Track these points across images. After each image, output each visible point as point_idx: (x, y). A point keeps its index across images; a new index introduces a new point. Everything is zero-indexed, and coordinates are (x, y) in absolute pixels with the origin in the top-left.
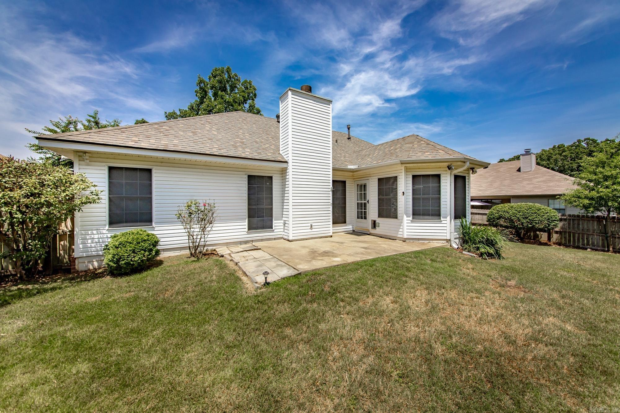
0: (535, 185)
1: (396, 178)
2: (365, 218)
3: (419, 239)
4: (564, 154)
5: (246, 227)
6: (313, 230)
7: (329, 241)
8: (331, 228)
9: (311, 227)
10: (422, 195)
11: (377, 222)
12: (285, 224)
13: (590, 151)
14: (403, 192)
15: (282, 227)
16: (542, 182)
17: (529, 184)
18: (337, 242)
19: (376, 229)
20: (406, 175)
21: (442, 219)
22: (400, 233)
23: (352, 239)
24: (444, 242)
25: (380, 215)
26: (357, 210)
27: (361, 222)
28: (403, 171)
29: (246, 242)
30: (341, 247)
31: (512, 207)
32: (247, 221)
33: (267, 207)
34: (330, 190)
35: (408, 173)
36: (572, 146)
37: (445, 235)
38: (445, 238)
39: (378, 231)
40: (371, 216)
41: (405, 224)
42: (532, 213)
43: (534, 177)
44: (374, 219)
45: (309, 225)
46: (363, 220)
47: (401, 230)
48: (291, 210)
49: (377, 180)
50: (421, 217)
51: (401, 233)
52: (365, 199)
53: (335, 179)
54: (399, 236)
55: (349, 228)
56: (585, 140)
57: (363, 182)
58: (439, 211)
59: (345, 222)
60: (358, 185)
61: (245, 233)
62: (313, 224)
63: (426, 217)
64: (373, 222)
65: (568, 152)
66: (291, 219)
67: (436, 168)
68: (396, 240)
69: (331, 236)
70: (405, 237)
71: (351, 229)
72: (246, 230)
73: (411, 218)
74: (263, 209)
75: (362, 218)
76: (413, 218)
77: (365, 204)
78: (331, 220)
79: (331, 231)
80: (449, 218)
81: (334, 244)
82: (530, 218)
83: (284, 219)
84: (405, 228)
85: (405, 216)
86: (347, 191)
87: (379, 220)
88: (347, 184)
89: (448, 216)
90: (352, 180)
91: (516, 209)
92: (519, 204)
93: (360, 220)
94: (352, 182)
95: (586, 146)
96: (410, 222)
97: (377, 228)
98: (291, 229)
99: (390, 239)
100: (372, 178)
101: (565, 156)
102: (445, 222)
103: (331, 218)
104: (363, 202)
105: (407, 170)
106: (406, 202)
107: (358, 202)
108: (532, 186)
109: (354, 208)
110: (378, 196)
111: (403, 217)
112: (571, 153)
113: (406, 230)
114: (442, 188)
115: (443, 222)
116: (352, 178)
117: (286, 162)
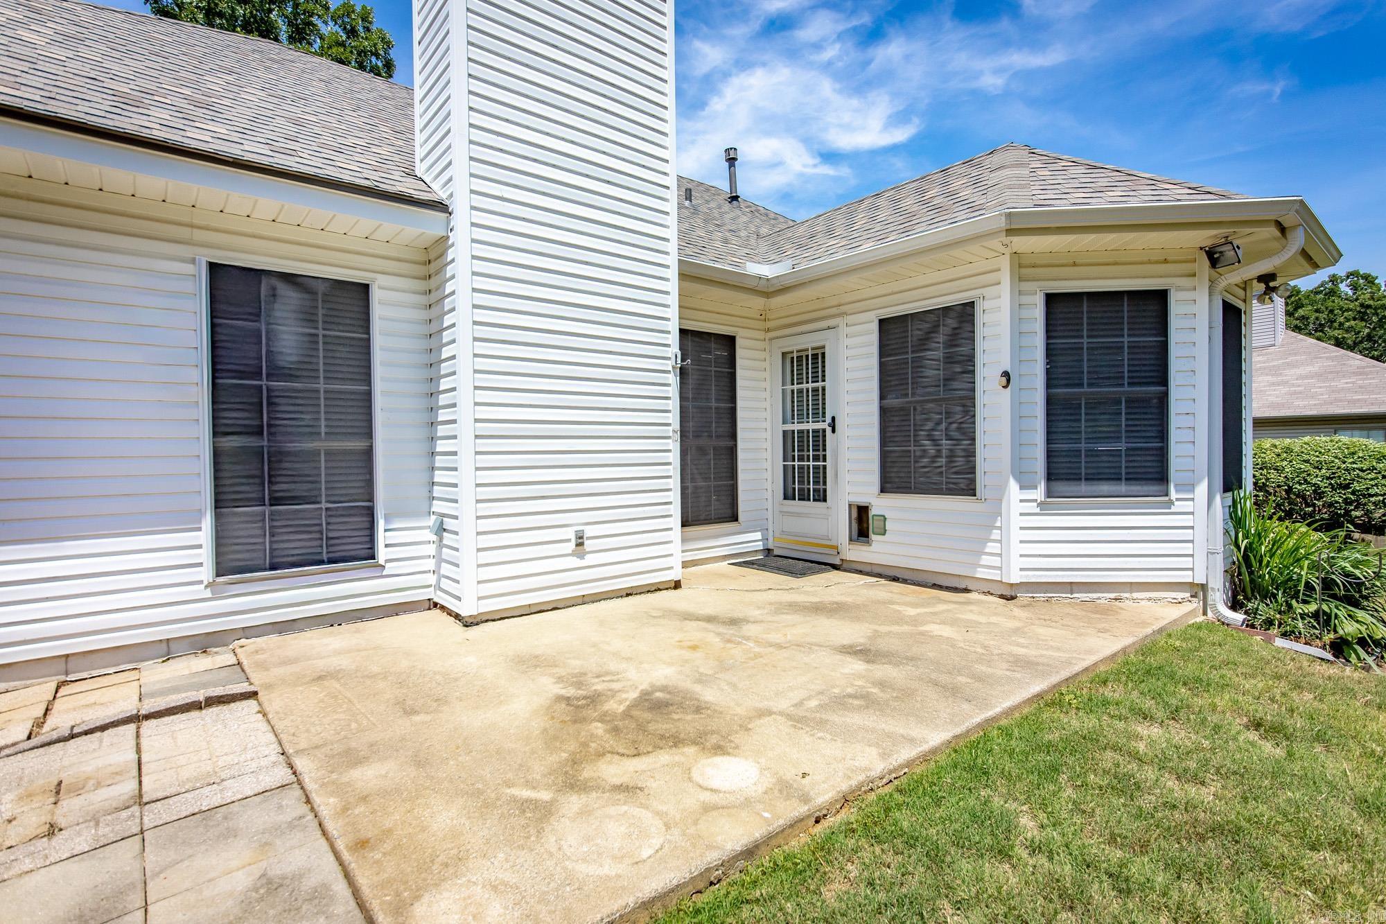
0: (1293, 385)
1: (965, 314)
2: (822, 497)
3: (1072, 587)
4: (1301, 312)
5: (206, 555)
6: (590, 559)
7: (670, 614)
8: (676, 547)
9: (580, 544)
10: (1090, 385)
11: (872, 512)
12: (441, 530)
13: (1362, 305)
14: (1006, 375)
15: (431, 549)
16: (1312, 377)
17: (1273, 384)
18: (710, 619)
19: (868, 543)
20: (1017, 293)
21: (1173, 495)
22: (985, 560)
23: (771, 596)
24: (1180, 595)
25: (888, 485)
26: (782, 463)
27: (799, 515)
28: (1005, 277)
29: (204, 644)
30: (736, 652)
31: (1288, 450)
32: (208, 523)
33: (336, 445)
34: (668, 365)
35: (1026, 286)
36: (1317, 293)
37: (1187, 562)
38: (1186, 577)
39: (877, 551)
40: (848, 488)
41: (1016, 521)
42: (1361, 470)
43: (1288, 364)
44: (862, 500)
45: (570, 534)
46: (811, 503)
47: (992, 547)
48: (466, 461)
49: (875, 326)
50: (1084, 487)
51: (995, 561)
52: (819, 413)
53: (691, 326)
54: (981, 573)
55: (752, 541)
56: (1348, 277)
57: (808, 342)
58: (1162, 455)
59: (735, 518)
60: (784, 354)
61: (200, 591)
62: (589, 531)
63: (1105, 487)
64: (855, 514)
65: (1310, 308)
66: (467, 509)
67: (1150, 262)
68: (966, 590)
69: (677, 585)
70: (1016, 577)
71: (760, 545)
72: (206, 572)
73: (1039, 493)
74: (316, 453)
75: (804, 497)
76: (1049, 494)
77: (820, 436)
78: (676, 510)
79: (676, 561)
80: (1202, 489)
81: (694, 631)
82: (1356, 486)
83: (438, 506)
84: (1016, 535)
85: (1013, 485)
86: (739, 383)
87: (881, 505)
88: (739, 352)
89: (1200, 481)
90: (761, 335)
91: (1306, 457)
92: (1307, 439)
93: (797, 505)
94: (760, 345)
95: (1350, 293)
96: (1033, 507)
97: (873, 537)
98: (467, 557)
99: (940, 587)
100: (850, 319)
101: (1303, 318)
102: (1188, 506)
103: (675, 496)
104: (811, 426)
105: (1022, 268)
106: (1018, 418)
107: (789, 427)
108: (1285, 390)
109: (768, 455)
110: (882, 397)
111: (1002, 489)
112: (1317, 311)
113: (1017, 549)
114: (1174, 352)
115: (1178, 506)
116: (761, 325)
117: (440, 206)
